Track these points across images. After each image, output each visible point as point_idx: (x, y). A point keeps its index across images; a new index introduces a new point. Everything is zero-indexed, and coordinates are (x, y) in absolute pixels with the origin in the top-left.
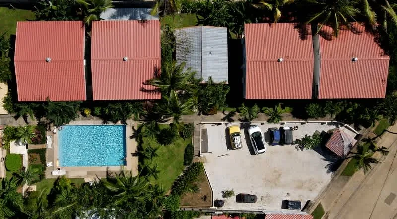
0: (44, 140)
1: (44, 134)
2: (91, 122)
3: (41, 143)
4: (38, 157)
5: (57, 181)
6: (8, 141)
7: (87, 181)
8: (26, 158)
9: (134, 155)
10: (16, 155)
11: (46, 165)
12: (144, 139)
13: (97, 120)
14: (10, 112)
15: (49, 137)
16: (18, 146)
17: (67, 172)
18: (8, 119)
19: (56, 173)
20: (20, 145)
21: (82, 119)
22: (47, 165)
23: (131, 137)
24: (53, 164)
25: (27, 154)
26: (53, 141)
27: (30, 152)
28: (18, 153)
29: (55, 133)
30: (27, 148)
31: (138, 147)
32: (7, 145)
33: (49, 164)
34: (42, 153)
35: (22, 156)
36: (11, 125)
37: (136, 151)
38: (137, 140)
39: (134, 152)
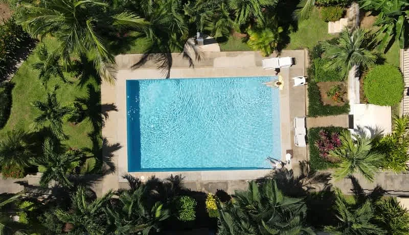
0: (312, 136)
1: (313, 151)
2: (207, 177)
3: (318, 129)
4: (326, 99)
5: (281, 44)
6: (397, 137)
7: (215, 47)
8: (353, 96)
9: (112, 107)
10: (378, 103)
11: (307, 80)
12: (89, 144)
13: (193, 183)
14: (393, 203)
15: (302, 143)
16: (374, 127)
17: (259, 64)
18: (397, 186)
19: (284, 61)
20: (370, 129)
21: (226, 183)
22: (303, 80)
23: (117, 147)
24: (292, 83)
25: (350, 104)
26: (293, 133)
27: (344, 108)
28: (372, 107)
29: (288, 152)
30: (351, 118)
31: (103, 125)
32: (399, 126)
33: (299, 81)
34: (317, 107)
35: (364, 100)
36: (391, 171)
37: (106, 115)
38: (105, 141)
39: (111, 113)
